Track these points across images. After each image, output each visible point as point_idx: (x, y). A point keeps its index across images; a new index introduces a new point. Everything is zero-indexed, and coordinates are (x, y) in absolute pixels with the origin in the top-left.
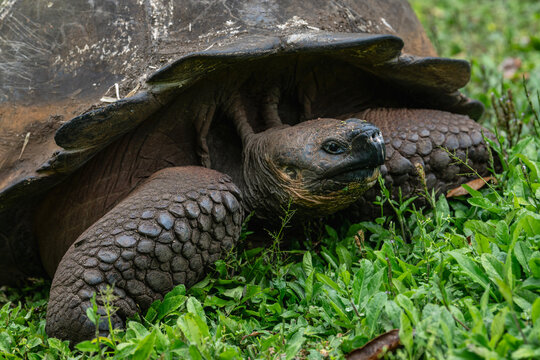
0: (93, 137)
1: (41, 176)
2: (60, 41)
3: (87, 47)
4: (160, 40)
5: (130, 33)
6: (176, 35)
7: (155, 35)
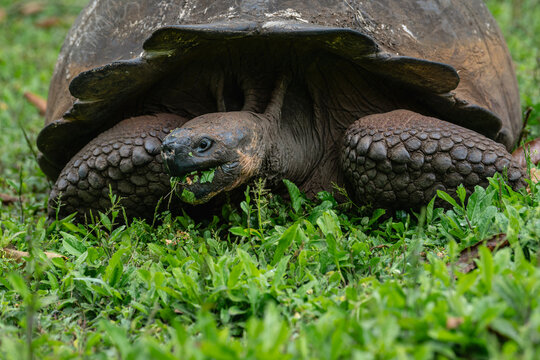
0: (97, 91)
1: (65, 121)
2: (122, 16)
3: (136, 22)
4: (182, 20)
5: (166, 13)
6: (194, 17)
7: (181, 15)
